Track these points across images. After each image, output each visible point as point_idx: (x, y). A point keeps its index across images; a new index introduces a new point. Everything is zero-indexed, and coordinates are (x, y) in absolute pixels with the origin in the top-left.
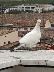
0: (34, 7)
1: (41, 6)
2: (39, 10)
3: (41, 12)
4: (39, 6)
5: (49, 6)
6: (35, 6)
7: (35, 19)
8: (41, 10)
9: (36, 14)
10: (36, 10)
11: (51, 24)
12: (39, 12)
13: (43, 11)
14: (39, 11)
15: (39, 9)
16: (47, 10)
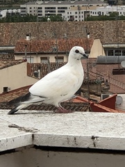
0: (66, 8)
1: (81, 5)
2: (77, 15)
3: (81, 19)
4: (76, 6)
6: (68, 6)
7: (67, 34)
8: (81, 15)
9: (69, 23)
10: (70, 15)
11: (104, 48)
12: (77, 19)
13: (86, 16)
14: (76, 17)
15: (76, 13)
16: (95, 15)
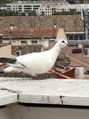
0: (39, 6)
1: (50, 4)
2: (47, 11)
3: (50, 14)
4: (46, 4)
5: (64, 4)
7: (40, 25)
8: (50, 11)
9: (42, 17)
10: (42, 11)
11: (66, 35)
12: (47, 14)
13: (53, 12)
14: (46, 12)
15: (46, 10)
16: (59, 11)
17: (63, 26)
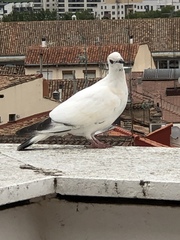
2: (115, 10)
3: (121, 16)
7: (101, 38)
8: (121, 10)
9: (104, 22)
10: (104, 10)
11: (154, 58)
12: (115, 16)
13: (128, 12)
14: (114, 13)
15: (113, 7)
16: (140, 10)
17: (148, 41)
